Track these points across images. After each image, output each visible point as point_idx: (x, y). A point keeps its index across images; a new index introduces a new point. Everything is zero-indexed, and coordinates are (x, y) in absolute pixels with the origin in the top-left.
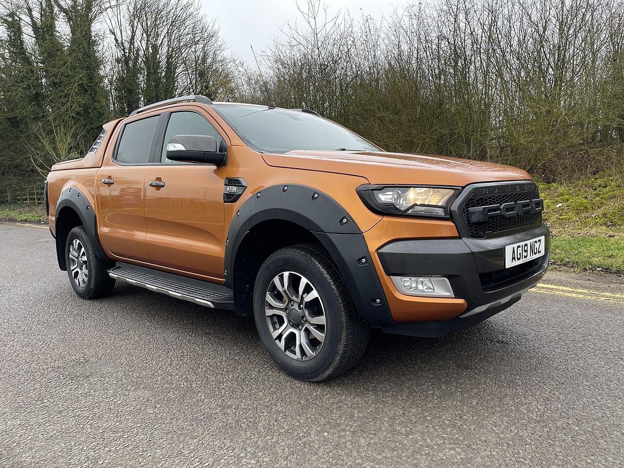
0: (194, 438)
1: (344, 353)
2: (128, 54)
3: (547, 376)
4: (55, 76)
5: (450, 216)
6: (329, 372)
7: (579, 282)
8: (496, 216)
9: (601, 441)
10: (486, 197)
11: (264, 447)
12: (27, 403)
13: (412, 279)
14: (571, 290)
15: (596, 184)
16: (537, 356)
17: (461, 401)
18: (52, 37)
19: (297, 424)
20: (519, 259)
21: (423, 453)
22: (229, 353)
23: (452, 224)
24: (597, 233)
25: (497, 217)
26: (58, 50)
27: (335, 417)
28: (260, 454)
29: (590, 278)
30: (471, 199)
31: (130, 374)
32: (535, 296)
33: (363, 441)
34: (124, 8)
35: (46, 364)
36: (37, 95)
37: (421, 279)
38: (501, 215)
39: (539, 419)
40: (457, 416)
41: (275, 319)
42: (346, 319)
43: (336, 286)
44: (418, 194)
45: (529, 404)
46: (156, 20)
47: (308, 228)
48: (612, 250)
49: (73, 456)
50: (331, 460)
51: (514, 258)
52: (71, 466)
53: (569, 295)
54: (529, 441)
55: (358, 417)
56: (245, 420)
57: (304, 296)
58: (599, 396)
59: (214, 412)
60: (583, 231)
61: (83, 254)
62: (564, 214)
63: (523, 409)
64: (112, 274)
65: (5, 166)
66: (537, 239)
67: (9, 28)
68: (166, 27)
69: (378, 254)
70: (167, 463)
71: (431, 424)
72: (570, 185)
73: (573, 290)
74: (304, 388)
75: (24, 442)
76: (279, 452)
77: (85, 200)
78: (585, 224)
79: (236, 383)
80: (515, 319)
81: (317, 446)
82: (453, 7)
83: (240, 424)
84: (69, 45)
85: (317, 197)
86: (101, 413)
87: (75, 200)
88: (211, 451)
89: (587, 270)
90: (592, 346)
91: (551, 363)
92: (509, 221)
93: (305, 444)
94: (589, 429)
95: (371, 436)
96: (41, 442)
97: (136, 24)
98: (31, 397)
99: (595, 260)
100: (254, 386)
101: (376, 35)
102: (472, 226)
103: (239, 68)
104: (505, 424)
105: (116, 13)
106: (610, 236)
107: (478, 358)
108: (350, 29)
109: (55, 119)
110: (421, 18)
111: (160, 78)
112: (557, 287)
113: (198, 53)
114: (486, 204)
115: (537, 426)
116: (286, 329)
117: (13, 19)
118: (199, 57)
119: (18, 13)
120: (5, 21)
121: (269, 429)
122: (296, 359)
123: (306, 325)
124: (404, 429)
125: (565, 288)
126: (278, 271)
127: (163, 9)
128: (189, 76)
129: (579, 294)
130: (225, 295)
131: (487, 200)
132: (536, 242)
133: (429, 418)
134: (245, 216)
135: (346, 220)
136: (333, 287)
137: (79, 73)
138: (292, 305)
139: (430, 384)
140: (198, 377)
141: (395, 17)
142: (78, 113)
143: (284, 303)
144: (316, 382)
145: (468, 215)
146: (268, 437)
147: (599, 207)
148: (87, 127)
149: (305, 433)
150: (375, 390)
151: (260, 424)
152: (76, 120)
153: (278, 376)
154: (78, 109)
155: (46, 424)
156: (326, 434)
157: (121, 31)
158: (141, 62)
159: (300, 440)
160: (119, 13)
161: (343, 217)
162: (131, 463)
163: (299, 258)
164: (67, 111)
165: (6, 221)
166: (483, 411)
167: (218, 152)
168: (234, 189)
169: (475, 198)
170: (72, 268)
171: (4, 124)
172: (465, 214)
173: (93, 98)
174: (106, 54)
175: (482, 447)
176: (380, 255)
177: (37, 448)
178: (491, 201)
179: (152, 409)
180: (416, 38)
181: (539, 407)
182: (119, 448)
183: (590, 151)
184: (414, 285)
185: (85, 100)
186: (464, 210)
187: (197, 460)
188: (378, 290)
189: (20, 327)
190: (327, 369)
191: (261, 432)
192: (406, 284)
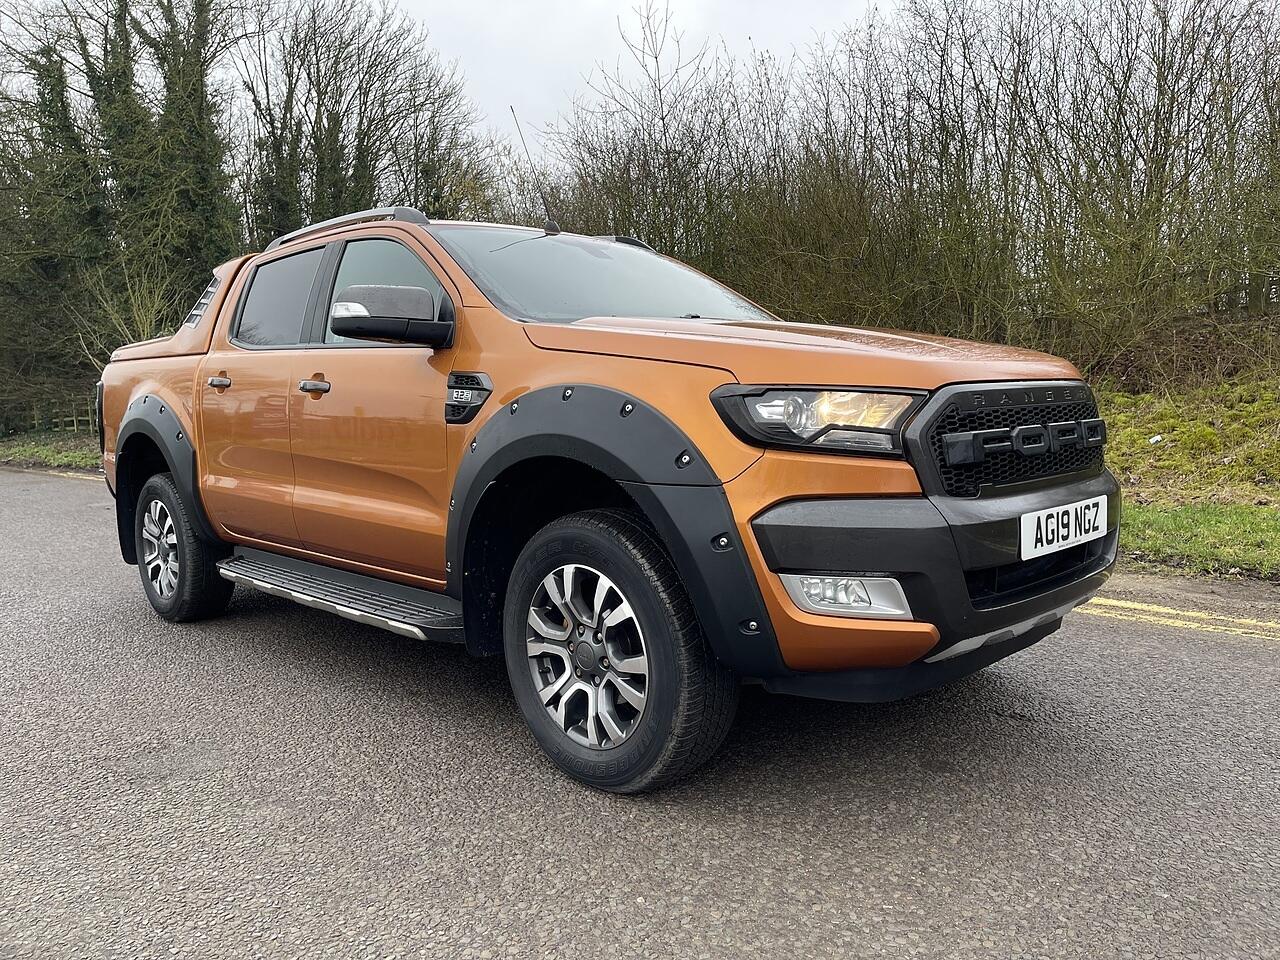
0: (367, 904)
1: (684, 735)
2: (279, 132)
3: (1111, 788)
4: (132, 174)
5: (902, 451)
6: (653, 773)
7: (1190, 596)
8: (1003, 452)
9: (1216, 923)
10: (982, 412)
11: (510, 925)
12: (36, 829)
13: (827, 581)
14: (1174, 612)
15: (1233, 396)
16: (1093, 746)
17: (926, 836)
18: (126, 95)
19: (584, 878)
20: (1050, 542)
21: (840, 942)
22: (456, 734)
23: (909, 467)
24: (1232, 496)
25: (1004, 454)
26: (137, 123)
27: (663, 865)
28: (501, 939)
29: (1215, 588)
30: (948, 417)
31: (249, 773)
32: (1096, 625)
33: (715, 915)
34: (273, 38)
35: (83, 750)
36: (95, 213)
37: (844, 582)
38: (1012, 451)
39: (1087, 874)
40: (916, 867)
41: (548, 664)
42: (689, 664)
43: (669, 594)
44: (839, 405)
45: (1070, 844)
46: (336, 63)
47: (611, 474)
48: (1262, 530)
49: (120, 937)
50: (647, 954)
51: (1039, 540)
52: (113, 958)
53: (1168, 623)
54: (1065, 920)
55: (711, 866)
56: (476, 870)
57: (604, 615)
58: (1217, 830)
59: (413, 852)
60: (1204, 494)
61: (170, 530)
62: (1164, 457)
63: (1055, 855)
64: (227, 571)
65: (28, 355)
66: (1090, 502)
67: (40, 78)
68: (357, 77)
69: (755, 528)
70: (310, 954)
71: (860, 882)
72: (1178, 398)
73: (1178, 612)
74: (602, 805)
75: (24, 908)
76: (541, 935)
77: (174, 420)
78: (1209, 478)
79: (464, 795)
80: (1051, 671)
81: (619, 925)
82: (938, 33)
83: (464, 877)
84: (162, 113)
85: (631, 411)
86: (184, 850)
87: (155, 420)
88: (401, 931)
89: (1209, 573)
90: (1210, 727)
91: (1121, 760)
92: (1031, 462)
93: (595, 919)
94: (1192, 898)
95: (733, 905)
96: (57, 908)
97: (296, 70)
98: (46, 817)
99: (1227, 552)
100: (500, 801)
101: (781, 90)
102: (950, 472)
103: (503, 158)
104: (1016, 884)
105: (256, 49)
106: (1260, 503)
107: (969, 749)
108: (729, 79)
109: (130, 261)
110: (873, 57)
111: (343, 180)
112: (1144, 606)
113: (421, 129)
114: (981, 426)
115: (1082, 890)
116: (567, 684)
117: (50, 60)
118: (422, 137)
119: (58, 48)
120: (34, 64)
121: (523, 889)
122: (588, 745)
123: (609, 676)
124: (803, 893)
125: (1162, 609)
126: (554, 563)
127: (351, 40)
128: (403, 175)
129: (1191, 620)
130: (447, 614)
131: (983, 418)
132: (1087, 507)
133: (857, 870)
134: (486, 451)
135: (688, 458)
136: (663, 595)
137: (180, 168)
138: (581, 635)
139: (865, 800)
140: (386, 780)
141: (820, 53)
142: (177, 250)
143: (565, 630)
144: (628, 794)
145: (942, 449)
146: (520, 905)
147: (1238, 444)
148: (195, 277)
149: (597, 898)
150: (749, 811)
151: (506, 879)
152: (173, 264)
153: (551, 781)
154: (177, 242)
155: (72, 871)
156: (640, 900)
157: (266, 84)
158: (306, 148)
159: (587, 911)
160: (262, 48)
161: (684, 453)
162: (235, 953)
163: (594, 536)
164: (155, 245)
165: (27, 468)
166: (971, 858)
167: (436, 321)
168: (467, 395)
169: (958, 413)
170: (148, 558)
171: (29, 272)
172: (936, 447)
173: (207, 219)
174: (237, 131)
175: (963, 932)
176: (757, 530)
177: (49, 920)
178: (991, 421)
179: (288, 845)
180: (863, 95)
181: (1089, 850)
182: (213, 922)
183: (1222, 329)
184: (829, 593)
185: (189, 223)
186: (933, 437)
187: (371, 949)
188: (754, 602)
189: (36, 677)
190: (650, 766)
191: (507, 894)
192: (813, 592)
